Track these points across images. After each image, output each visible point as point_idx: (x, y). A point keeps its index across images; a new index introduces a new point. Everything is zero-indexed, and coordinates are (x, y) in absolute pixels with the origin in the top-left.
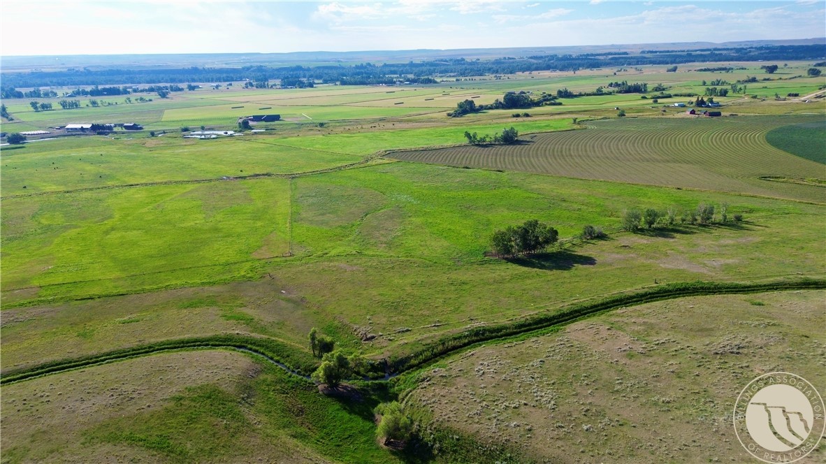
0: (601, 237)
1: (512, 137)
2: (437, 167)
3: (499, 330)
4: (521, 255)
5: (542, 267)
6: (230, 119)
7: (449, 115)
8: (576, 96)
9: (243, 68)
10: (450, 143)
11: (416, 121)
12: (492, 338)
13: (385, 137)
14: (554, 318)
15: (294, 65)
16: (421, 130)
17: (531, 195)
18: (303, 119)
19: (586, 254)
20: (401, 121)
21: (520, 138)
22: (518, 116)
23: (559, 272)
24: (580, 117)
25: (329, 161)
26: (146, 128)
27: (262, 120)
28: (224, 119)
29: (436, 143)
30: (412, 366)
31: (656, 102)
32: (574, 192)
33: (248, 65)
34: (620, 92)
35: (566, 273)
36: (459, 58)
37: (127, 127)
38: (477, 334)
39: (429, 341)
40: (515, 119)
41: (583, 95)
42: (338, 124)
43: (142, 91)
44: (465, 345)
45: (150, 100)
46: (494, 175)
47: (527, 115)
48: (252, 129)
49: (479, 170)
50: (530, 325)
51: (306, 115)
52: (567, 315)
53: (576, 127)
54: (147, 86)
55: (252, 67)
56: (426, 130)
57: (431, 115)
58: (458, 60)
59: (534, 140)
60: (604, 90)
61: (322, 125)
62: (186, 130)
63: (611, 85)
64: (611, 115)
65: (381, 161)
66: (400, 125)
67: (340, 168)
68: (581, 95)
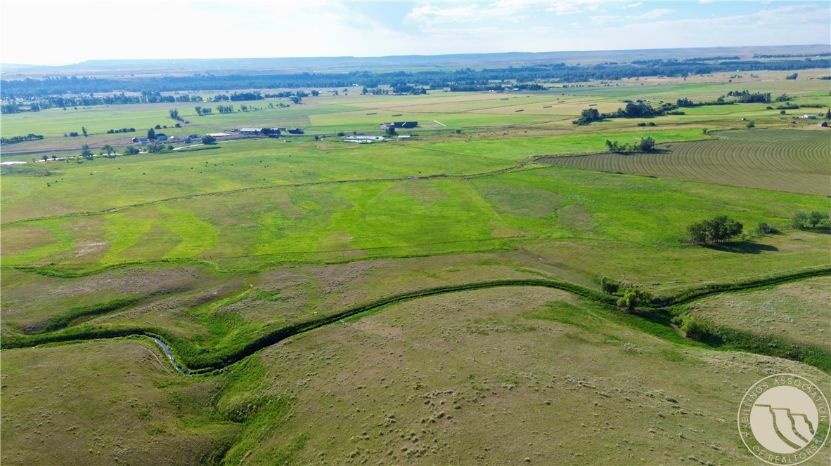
0: (774, 232)
1: (649, 147)
2: (591, 172)
3: (728, 286)
4: (711, 242)
5: (734, 251)
6: (372, 125)
7: (575, 123)
8: (696, 105)
9: (350, 74)
10: (589, 151)
11: (545, 129)
12: (724, 291)
13: (524, 144)
14: (765, 281)
15: (397, 70)
16: (554, 138)
17: (694, 198)
18: (436, 126)
19: (767, 244)
20: (530, 128)
21: (655, 147)
22: (643, 125)
23: (750, 255)
24: (710, 127)
25: (487, 165)
26: (306, 132)
27: (402, 127)
28: (366, 125)
29: (577, 150)
30: (677, 303)
31: (783, 113)
32: (732, 197)
33: (354, 70)
34: (743, 102)
35: (756, 256)
36: (559, 62)
37: (290, 132)
38: (713, 287)
39: (682, 290)
40: (641, 128)
41: (703, 105)
42: (472, 131)
43: (273, 96)
44: (707, 293)
45: (288, 106)
46: (650, 181)
47: (652, 125)
48: (398, 135)
49: (632, 176)
50: (749, 284)
51: (438, 122)
52: (774, 280)
53: (707, 137)
55: (357, 72)
56: (559, 137)
57: (557, 123)
58: (558, 65)
59: (670, 149)
60: (726, 99)
61: (459, 131)
62: (341, 135)
63: (730, 94)
64: (738, 126)
65: (535, 166)
66: (532, 132)
67: (502, 171)
68: (701, 104)
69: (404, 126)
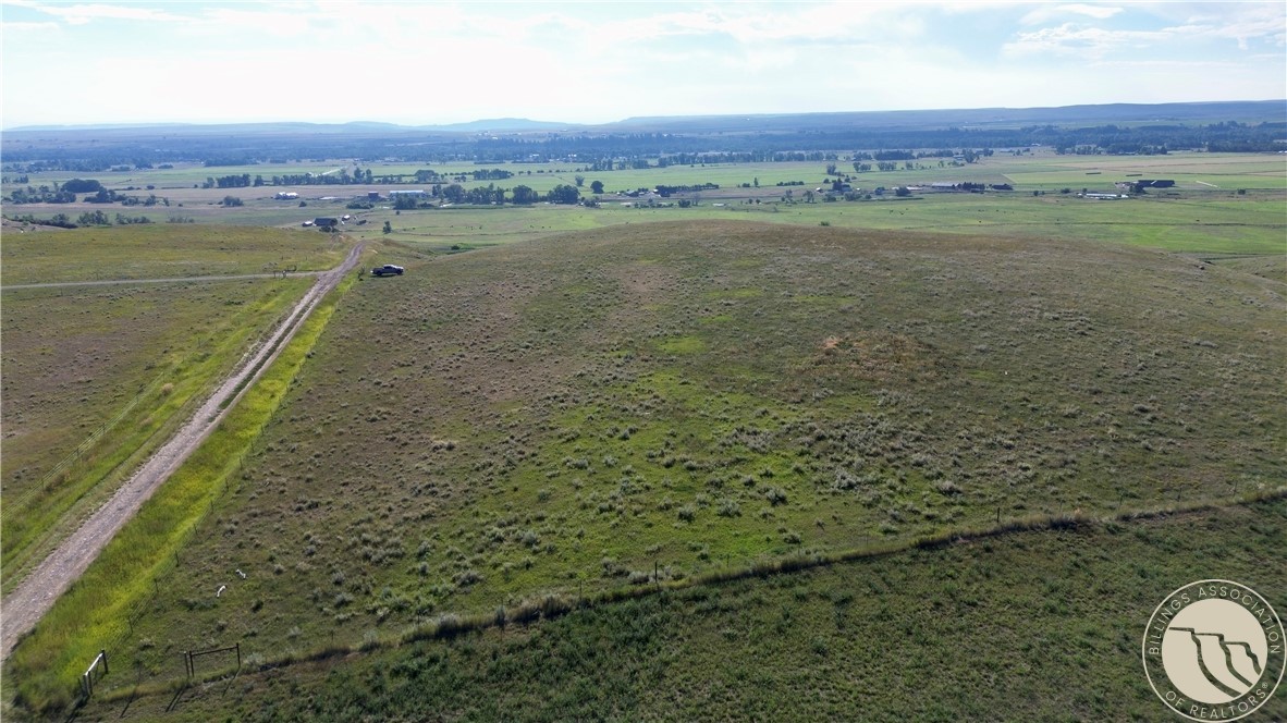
9: (1023, 130)
15: (1104, 124)
18: (1201, 187)
26: (1018, 189)
27: (1150, 186)
33: (1031, 125)
37: (995, 187)
42: (1266, 193)
43: (933, 155)
45: (963, 165)
51: (1206, 183)
54: (934, 151)
55: (1036, 127)
61: (1242, 192)
62: (1066, 191)
69: (1154, 185)
